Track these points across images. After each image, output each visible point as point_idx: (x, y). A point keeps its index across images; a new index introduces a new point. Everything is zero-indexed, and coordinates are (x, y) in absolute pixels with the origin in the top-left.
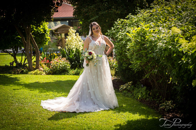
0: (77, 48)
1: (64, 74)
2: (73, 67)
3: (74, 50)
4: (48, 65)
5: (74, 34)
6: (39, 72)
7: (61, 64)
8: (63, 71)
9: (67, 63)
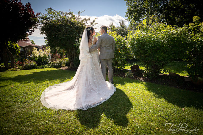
0: (40, 56)
1: (34, 69)
2: (39, 65)
3: (38, 57)
4: (22, 65)
5: (37, 50)
6: (15, 69)
7: (31, 64)
8: (33, 67)
9: (35, 63)
